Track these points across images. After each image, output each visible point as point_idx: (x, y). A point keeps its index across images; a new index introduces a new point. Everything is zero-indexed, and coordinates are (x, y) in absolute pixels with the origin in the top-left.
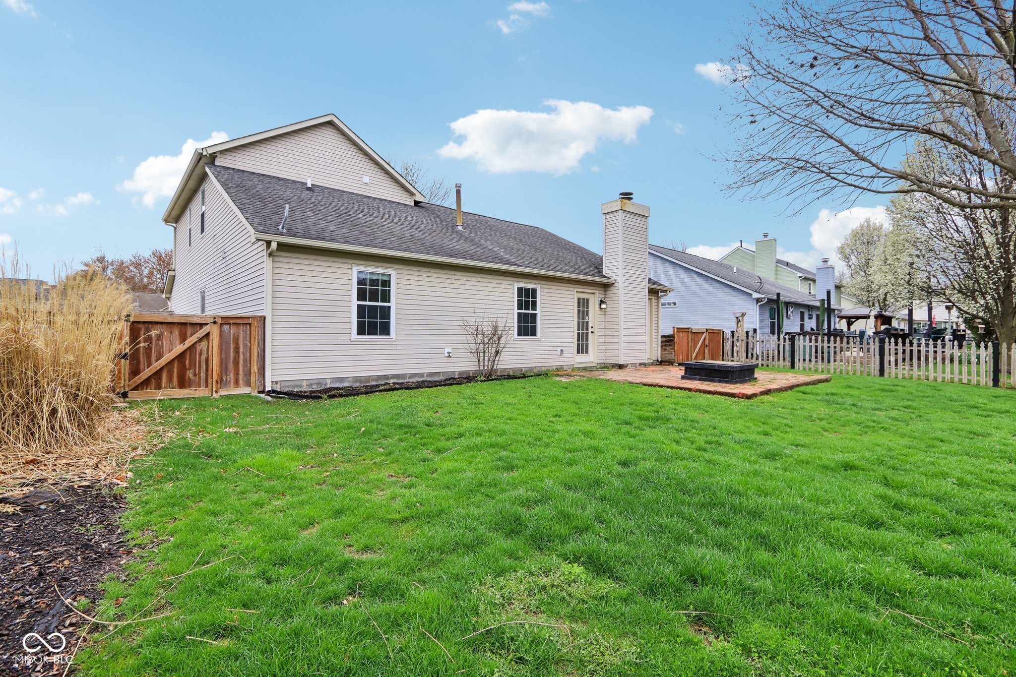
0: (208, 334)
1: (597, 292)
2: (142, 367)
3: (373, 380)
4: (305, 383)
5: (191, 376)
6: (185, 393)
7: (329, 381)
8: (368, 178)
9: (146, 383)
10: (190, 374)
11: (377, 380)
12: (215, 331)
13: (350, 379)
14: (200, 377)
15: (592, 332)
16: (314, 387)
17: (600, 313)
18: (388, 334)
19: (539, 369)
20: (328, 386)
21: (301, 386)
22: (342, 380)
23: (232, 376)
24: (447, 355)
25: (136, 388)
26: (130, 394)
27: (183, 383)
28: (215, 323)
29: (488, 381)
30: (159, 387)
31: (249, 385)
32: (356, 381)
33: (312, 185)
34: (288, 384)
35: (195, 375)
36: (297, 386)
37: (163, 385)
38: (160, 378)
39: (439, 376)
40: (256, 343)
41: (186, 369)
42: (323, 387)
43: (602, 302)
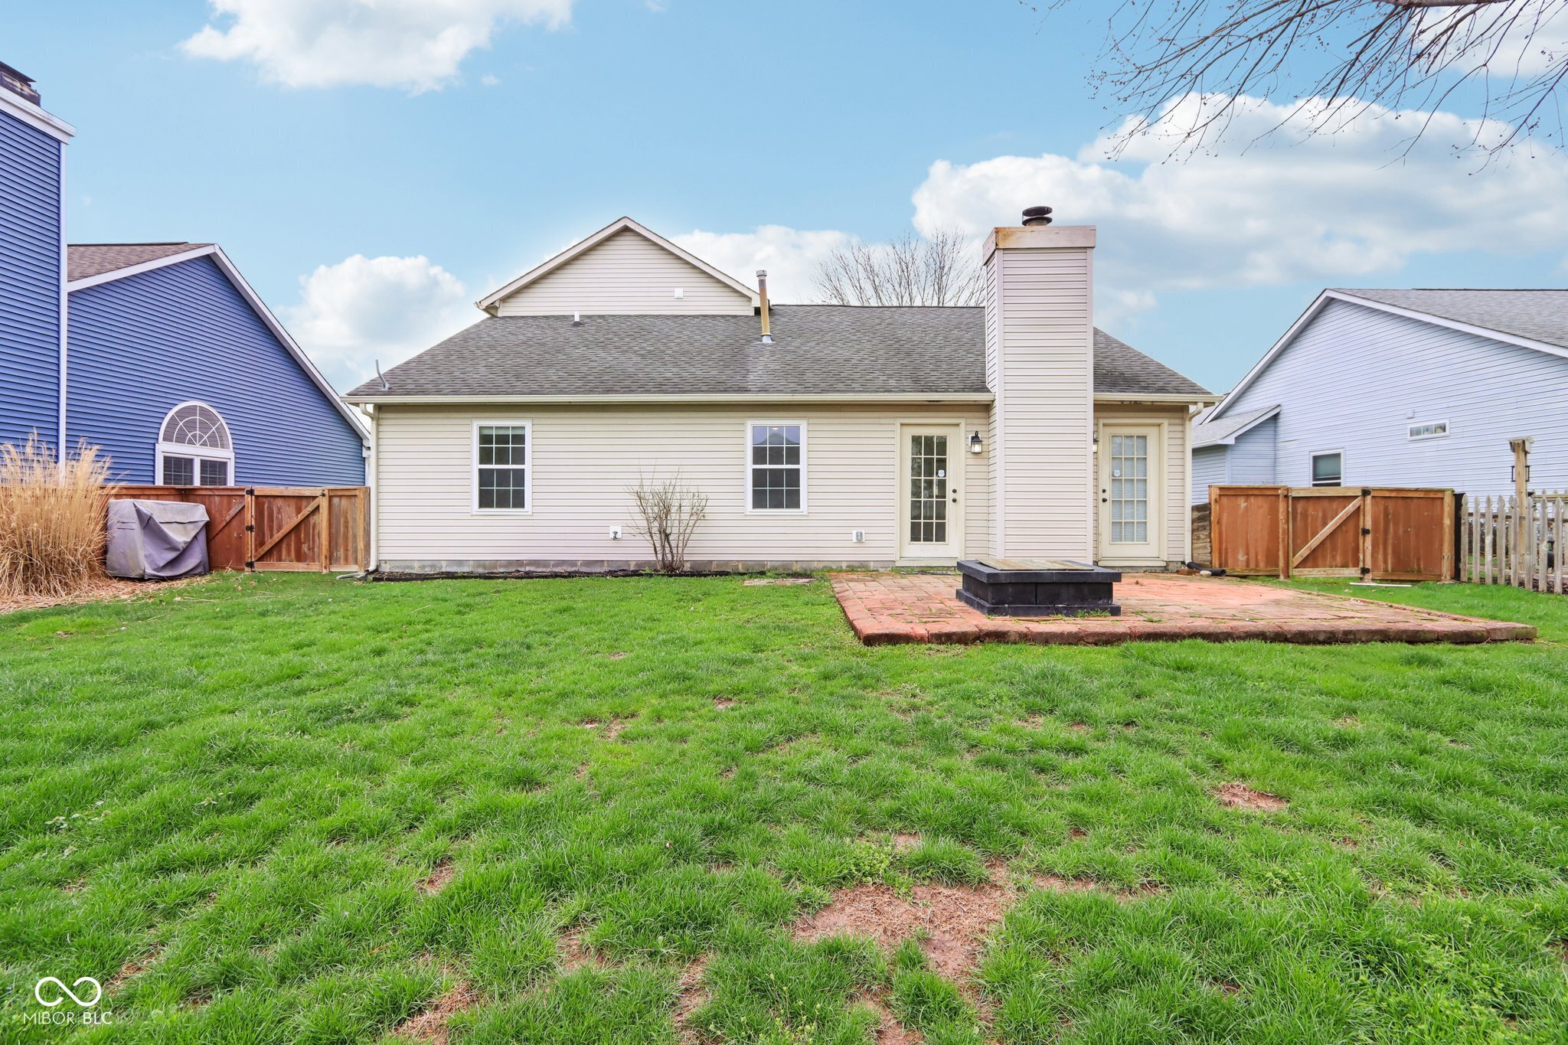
0: (318, 506)
1: (962, 422)
2: (266, 539)
3: (501, 566)
4: (416, 565)
5: (306, 550)
6: (300, 567)
7: (444, 564)
8: (681, 290)
9: (269, 553)
10: (305, 547)
11: (506, 566)
12: (324, 503)
13: (471, 563)
14: (313, 552)
15: (954, 501)
16: (427, 569)
17: (971, 461)
18: (522, 505)
19: (805, 565)
20: (444, 570)
21: (412, 568)
22: (460, 562)
23: (341, 553)
24: (612, 536)
25: (260, 559)
26: (255, 564)
27: (300, 557)
28: (323, 495)
29: (671, 576)
30: (280, 559)
31: (356, 562)
32: (479, 566)
33: (581, 316)
34: (398, 564)
35: (309, 549)
36: (408, 567)
37: (283, 557)
38: (280, 551)
39: (603, 565)
40: (362, 517)
41: (301, 543)
42: (437, 571)
43: (976, 439)
